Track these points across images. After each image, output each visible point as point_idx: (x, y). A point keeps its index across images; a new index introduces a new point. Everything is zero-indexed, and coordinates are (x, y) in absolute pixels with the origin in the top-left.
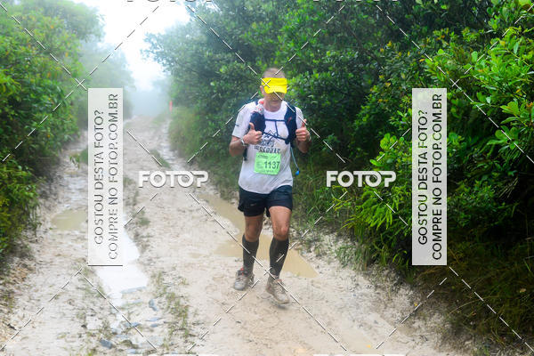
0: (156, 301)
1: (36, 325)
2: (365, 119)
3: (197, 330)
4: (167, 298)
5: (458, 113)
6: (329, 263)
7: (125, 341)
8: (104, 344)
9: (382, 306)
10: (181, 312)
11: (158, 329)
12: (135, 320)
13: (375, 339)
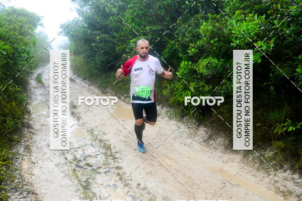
0: (94, 143)
1: (44, 160)
2: (166, 55)
3: (117, 155)
4: (98, 141)
6: (163, 118)
7: (86, 164)
8: (79, 166)
9: (193, 136)
10: (108, 148)
11: (99, 157)
12: (87, 153)
13: (193, 151)
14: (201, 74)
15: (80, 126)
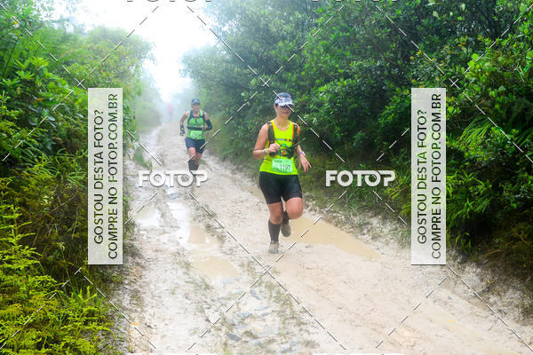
1: (167, 322)
2: (390, 118)
3: (306, 317)
4: (266, 287)
5: (501, 108)
6: (387, 244)
7: (246, 332)
8: (232, 337)
9: (452, 283)
10: (284, 300)
11: (269, 318)
12: (246, 309)
13: (454, 314)
14: (473, 161)
15: (225, 253)
